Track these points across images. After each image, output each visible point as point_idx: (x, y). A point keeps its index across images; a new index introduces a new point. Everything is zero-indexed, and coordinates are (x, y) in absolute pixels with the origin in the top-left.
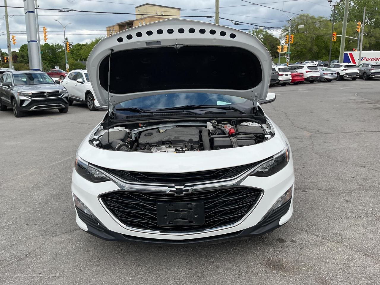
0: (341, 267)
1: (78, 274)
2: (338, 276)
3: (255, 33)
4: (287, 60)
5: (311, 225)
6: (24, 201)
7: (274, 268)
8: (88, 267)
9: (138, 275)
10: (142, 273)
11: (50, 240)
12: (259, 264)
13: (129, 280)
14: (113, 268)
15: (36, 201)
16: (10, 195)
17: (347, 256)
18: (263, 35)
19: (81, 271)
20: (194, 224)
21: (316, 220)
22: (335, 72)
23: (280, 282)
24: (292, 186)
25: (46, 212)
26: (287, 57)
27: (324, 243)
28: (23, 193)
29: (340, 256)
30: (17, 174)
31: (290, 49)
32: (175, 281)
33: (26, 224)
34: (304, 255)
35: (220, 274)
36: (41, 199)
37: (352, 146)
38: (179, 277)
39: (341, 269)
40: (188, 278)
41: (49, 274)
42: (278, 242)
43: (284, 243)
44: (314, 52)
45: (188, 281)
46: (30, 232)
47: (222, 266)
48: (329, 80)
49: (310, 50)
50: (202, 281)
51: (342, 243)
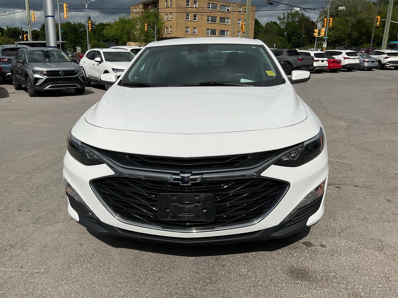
0: (380, 281)
1: (65, 271)
2: (377, 293)
3: (290, 16)
4: (324, 45)
5: (345, 227)
6: (21, 184)
7: (298, 278)
8: (78, 263)
9: (134, 277)
10: (139, 274)
11: (41, 229)
12: (280, 272)
13: (123, 282)
14: (107, 266)
15: (34, 185)
16: (7, 178)
17: (389, 268)
18: (299, 18)
19: (70, 267)
20: (202, 220)
21: (351, 222)
22: (376, 60)
23: (303, 295)
24: (325, 179)
25: (43, 197)
26: (325, 42)
27: (360, 249)
28: (22, 175)
29: (380, 267)
30: (18, 155)
31: (327, 34)
32: (177, 286)
33: (19, 210)
34: (336, 263)
35: (231, 281)
36: (40, 183)
37: (395, 138)
38: (182, 282)
39: (381, 283)
40: (193, 283)
41: (33, 269)
42: (305, 246)
43: (312, 248)
44: (354, 38)
45: (192, 287)
46: (21, 219)
47: (235, 272)
48: (369, 69)
49: (350, 35)
50: (209, 288)
51: (382, 251)
